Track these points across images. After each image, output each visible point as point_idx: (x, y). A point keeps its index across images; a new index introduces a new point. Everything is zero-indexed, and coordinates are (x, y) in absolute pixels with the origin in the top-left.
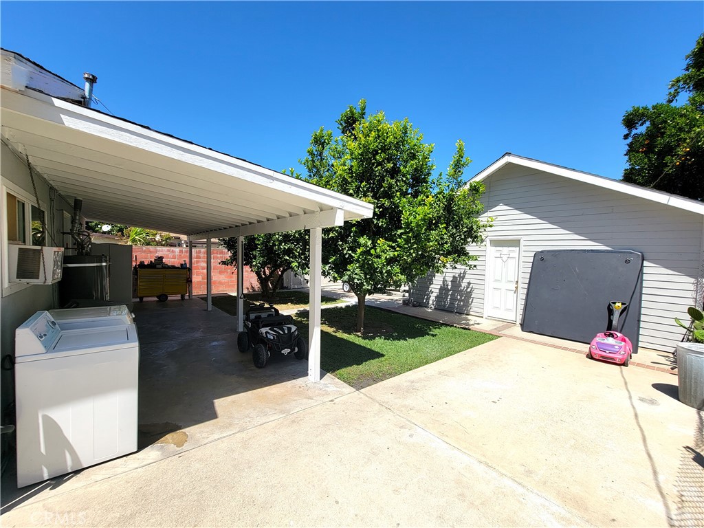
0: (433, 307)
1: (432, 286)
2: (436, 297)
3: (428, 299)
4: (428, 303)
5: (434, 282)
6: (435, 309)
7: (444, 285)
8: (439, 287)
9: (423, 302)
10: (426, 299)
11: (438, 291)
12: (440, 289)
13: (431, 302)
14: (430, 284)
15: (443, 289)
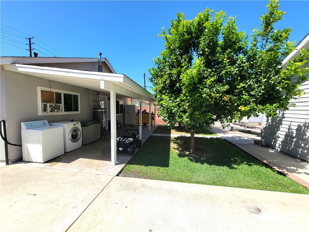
0: (279, 149)
1: (279, 132)
2: (282, 142)
3: (275, 142)
4: (275, 146)
5: (281, 129)
6: (281, 151)
7: (289, 132)
8: (285, 133)
9: (271, 145)
10: (274, 142)
11: (283, 137)
12: (285, 135)
13: (277, 145)
14: (278, 130)
15: (288, 136)
